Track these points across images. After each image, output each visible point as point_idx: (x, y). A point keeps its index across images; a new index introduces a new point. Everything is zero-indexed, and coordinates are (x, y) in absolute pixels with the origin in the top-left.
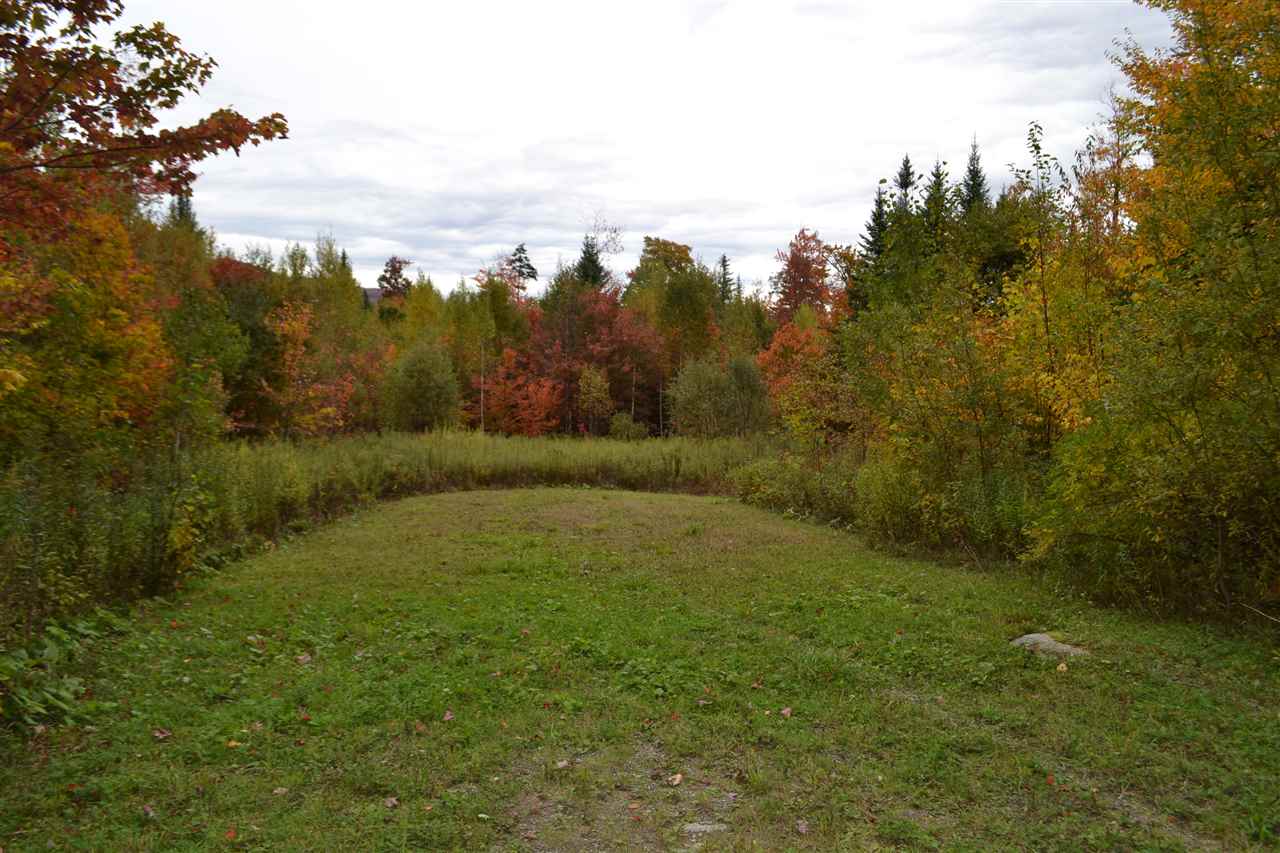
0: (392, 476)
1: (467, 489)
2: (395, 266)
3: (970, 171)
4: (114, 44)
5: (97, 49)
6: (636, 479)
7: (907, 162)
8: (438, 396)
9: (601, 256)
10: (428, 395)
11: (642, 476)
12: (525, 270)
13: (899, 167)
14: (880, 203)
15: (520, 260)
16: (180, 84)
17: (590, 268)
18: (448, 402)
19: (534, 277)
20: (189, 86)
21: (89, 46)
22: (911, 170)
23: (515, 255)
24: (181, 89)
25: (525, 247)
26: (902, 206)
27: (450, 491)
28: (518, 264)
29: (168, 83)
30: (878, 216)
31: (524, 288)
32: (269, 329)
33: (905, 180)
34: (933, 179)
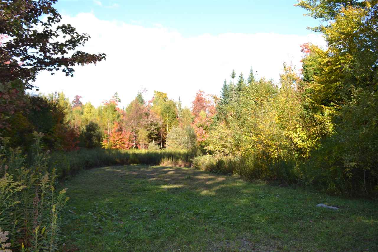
0: (87, 162)
1: (109, 166)
4: (56, 29)
5: (51, 31)
6: (160, 162)
10: (93, 137)
11: (162, 161)
12: (118, 100)
13: (232, 72)
14: (225, 82)
15: (116, 97)
16: (78, 43)
17: (140, 100)
18: (100, 139)
19: (120, 102)
20: (80, 43)
21: (49, 29)
24: (78, 44)
29: (74, 42)
30: (225, 86)
31: (117, 105)
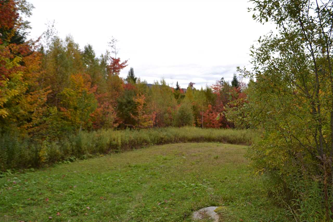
0: (162, 139)
1: (185, 142)
2: (191, 85)
6: (232, 141)
8: (187, 117)
9: (238, 79)
10: (184, 117)
11: (234, 140)
15: (222, 81)
17: (235, 82)
18: (190, 119)
27: (180, 143)
32: (134, 101)
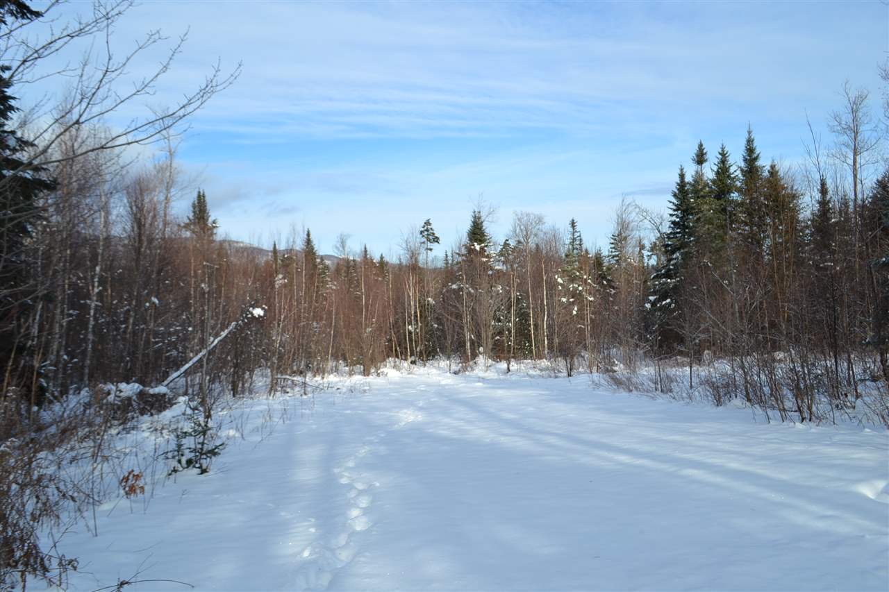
2: (343, 239)
3: (747, 150)
7: (701, 146)
9: (484, 224)
12: (431, 237)
13: (695, 149)
14: (682, 175)
15: (427, 230)
17: (477, 233)
19: (437, 242)
22: (705, 151)
23: (424, 227)
25: (431, 221)
26: (699, 177)
28: (426, 233)
30: (682, 184)
31: (431, 250)
33: (700, 158)
34: (720, 157)
